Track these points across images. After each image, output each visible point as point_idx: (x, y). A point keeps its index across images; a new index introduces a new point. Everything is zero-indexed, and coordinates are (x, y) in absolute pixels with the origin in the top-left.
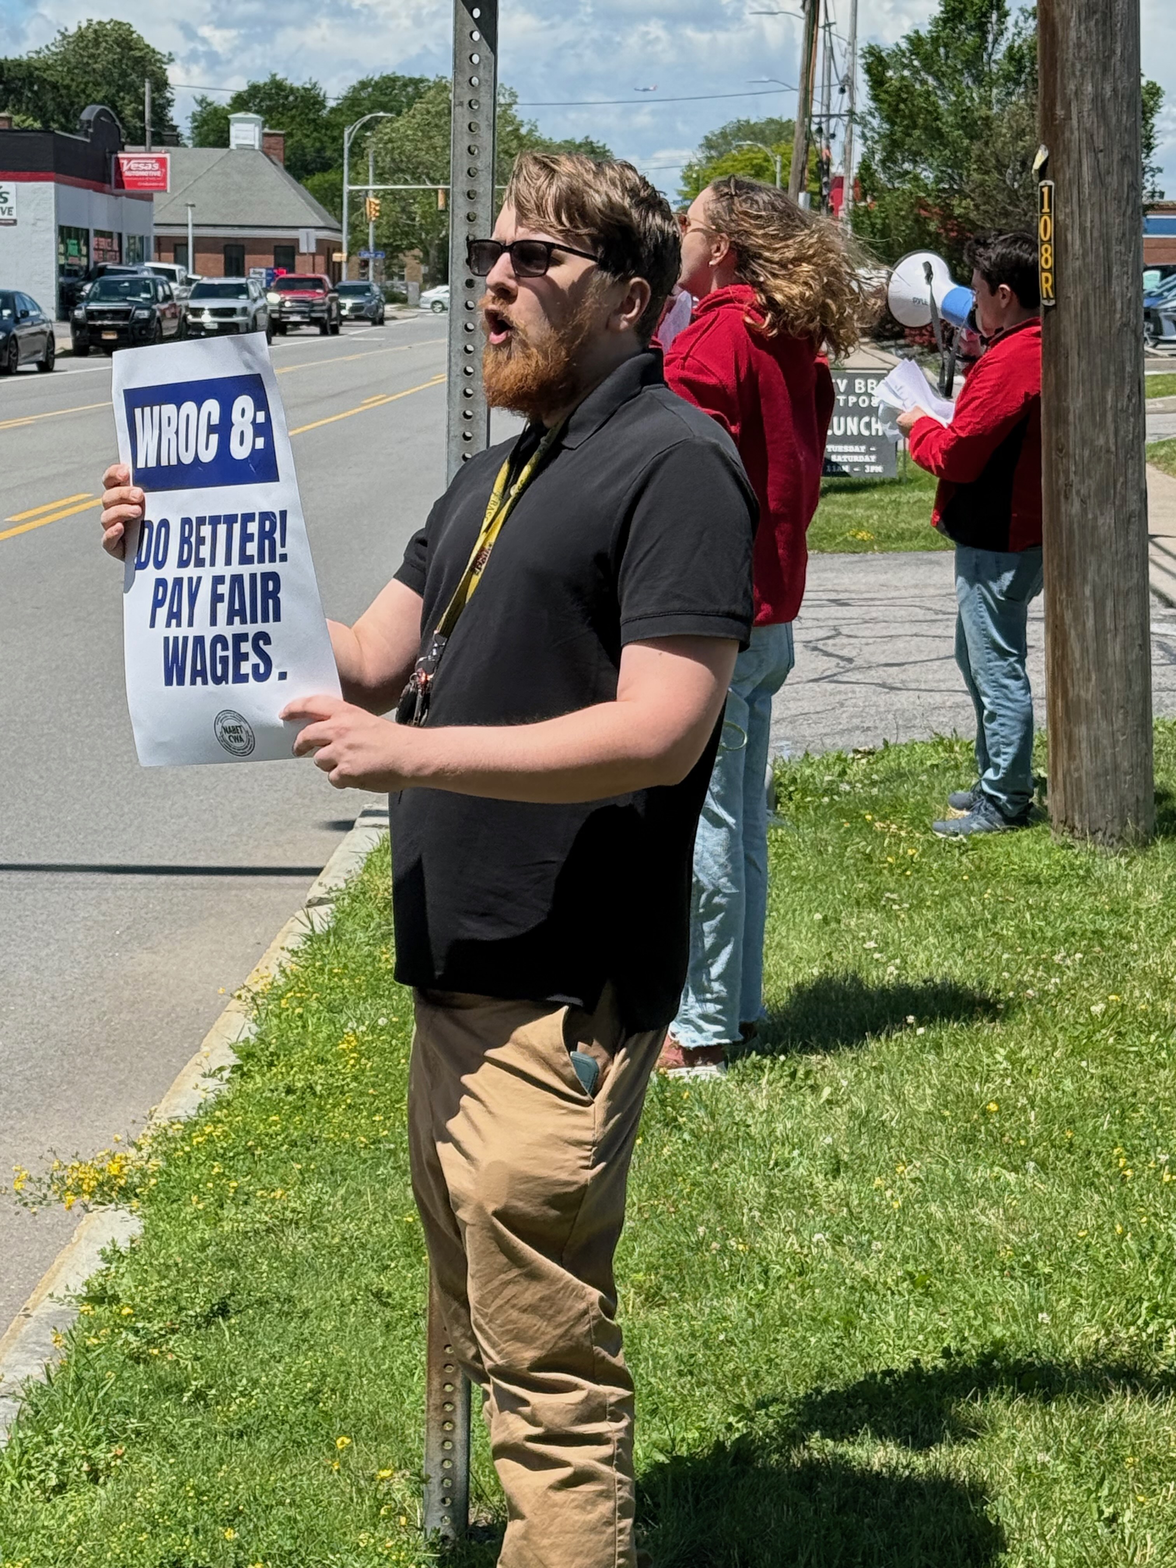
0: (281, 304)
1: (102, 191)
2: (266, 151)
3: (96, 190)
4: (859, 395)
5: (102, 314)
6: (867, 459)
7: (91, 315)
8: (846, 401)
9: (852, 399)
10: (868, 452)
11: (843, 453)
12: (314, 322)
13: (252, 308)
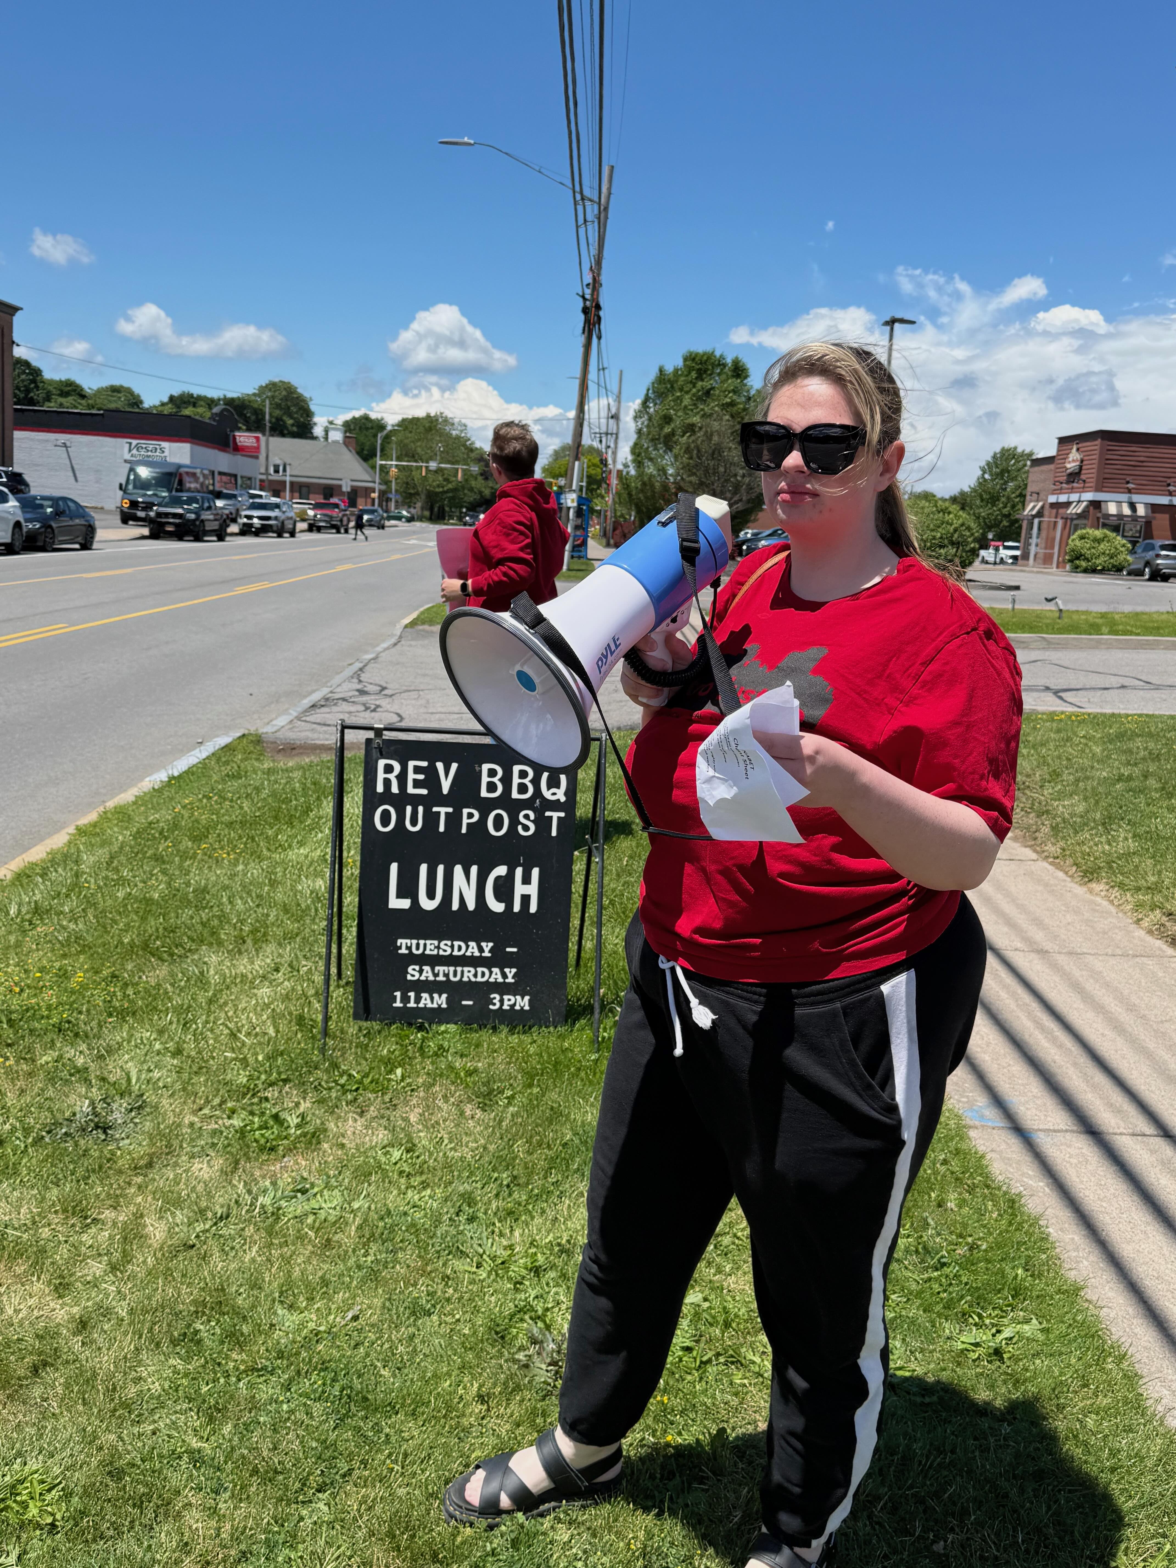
0: (315, 516)
1: (224, 451)
2: (345, 443)
3: (220, 450)
4: (484, 807)
5: (167, 515)
6: (496, 975)
7: (159, 515)
8: (454, 820)
9: (469, 816)
10: (498, 960)
11: (434, 961)
12: (333, 527)
13: (282, 517)
